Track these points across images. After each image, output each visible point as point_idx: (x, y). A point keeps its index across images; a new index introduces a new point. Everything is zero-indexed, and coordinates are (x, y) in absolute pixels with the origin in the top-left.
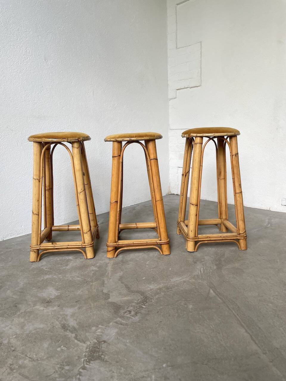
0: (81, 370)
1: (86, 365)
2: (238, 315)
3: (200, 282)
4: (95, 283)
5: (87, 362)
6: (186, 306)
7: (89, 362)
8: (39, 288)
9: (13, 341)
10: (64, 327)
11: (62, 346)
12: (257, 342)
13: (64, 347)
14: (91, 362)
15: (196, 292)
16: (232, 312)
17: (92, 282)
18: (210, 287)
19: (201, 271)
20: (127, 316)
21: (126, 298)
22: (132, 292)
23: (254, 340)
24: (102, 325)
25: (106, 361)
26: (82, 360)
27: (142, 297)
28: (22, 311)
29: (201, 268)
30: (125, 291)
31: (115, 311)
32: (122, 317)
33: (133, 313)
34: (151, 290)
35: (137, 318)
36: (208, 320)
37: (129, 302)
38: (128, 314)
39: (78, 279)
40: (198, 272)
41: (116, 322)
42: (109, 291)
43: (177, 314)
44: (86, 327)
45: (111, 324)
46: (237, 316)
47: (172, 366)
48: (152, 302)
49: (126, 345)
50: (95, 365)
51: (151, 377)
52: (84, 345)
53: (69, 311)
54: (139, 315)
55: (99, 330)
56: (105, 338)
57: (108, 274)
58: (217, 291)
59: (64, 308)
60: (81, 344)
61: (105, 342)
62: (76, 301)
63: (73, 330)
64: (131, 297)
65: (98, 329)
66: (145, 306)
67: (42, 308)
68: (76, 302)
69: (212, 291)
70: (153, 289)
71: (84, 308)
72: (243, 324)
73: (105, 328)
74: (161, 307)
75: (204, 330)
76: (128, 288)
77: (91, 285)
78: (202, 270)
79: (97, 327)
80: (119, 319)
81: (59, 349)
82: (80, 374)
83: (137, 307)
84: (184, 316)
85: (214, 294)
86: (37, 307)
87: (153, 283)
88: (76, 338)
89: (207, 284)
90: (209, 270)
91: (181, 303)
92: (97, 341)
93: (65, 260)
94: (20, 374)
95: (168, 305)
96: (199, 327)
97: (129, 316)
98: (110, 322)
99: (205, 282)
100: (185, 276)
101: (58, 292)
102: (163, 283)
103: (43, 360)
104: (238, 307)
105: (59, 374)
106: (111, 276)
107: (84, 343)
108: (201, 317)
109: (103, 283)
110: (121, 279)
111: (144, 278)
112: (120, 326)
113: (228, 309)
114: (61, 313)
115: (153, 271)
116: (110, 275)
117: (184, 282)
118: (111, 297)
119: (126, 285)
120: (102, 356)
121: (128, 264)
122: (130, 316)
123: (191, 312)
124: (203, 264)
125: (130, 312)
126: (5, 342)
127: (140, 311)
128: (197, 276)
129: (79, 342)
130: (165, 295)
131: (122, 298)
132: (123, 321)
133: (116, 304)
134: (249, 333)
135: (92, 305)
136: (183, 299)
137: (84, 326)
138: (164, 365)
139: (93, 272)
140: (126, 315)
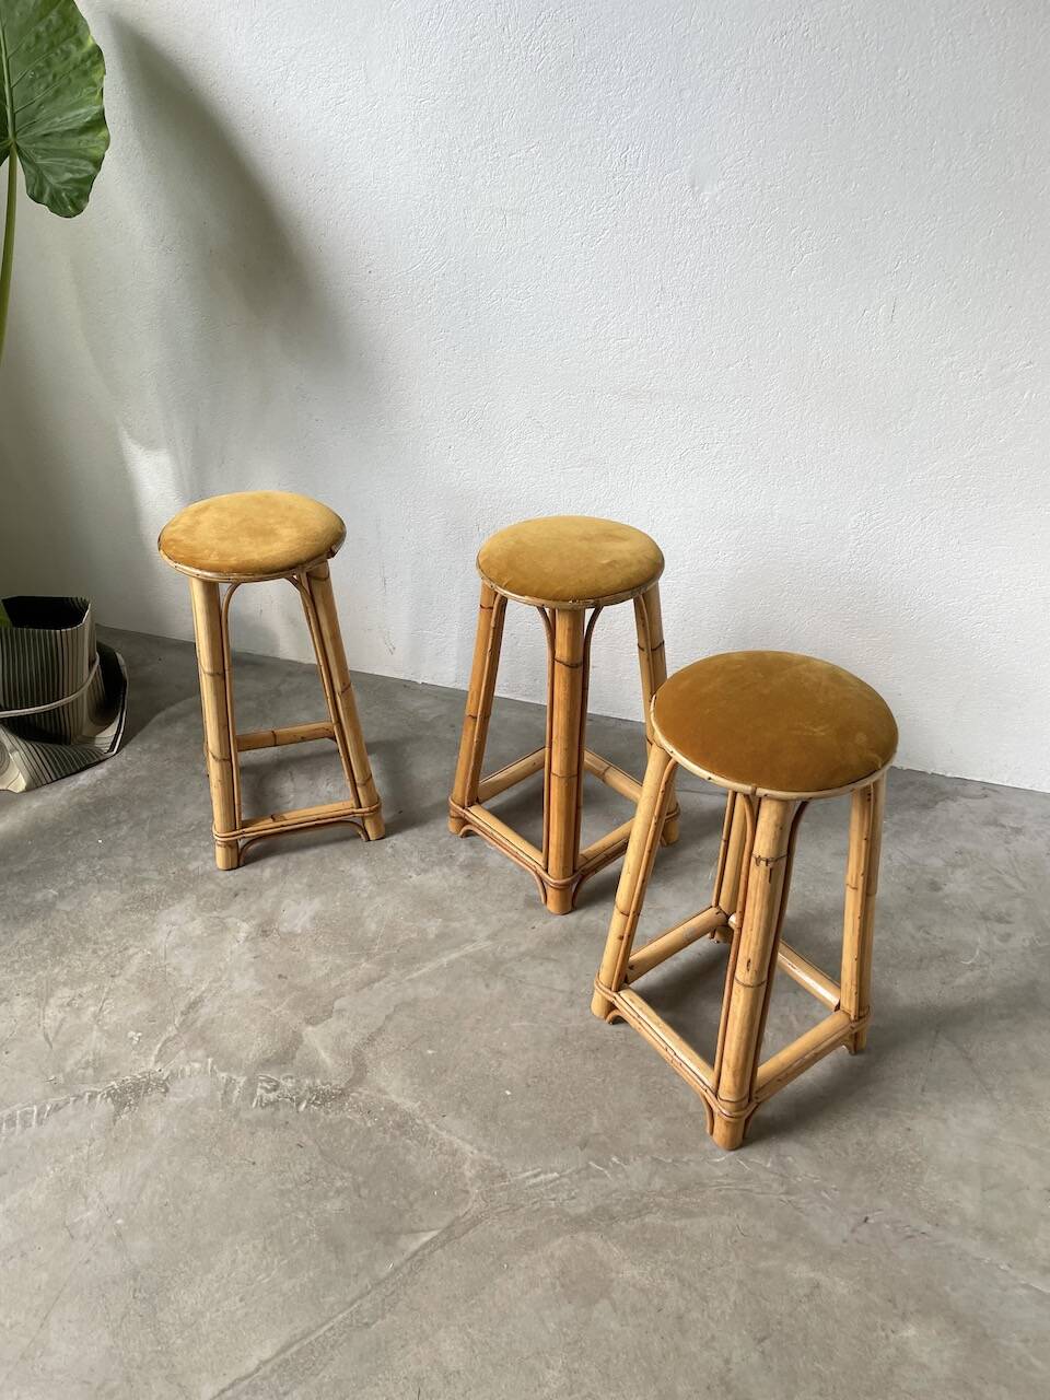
0: (87, 1094)
1: (99, 1096)
2: (332, 1328)
3: (467, 1192)
4: (368, 966)
5: (108, 1093)
6: (331, 1194)
7: (109, 1094)
8: (310, 886)
9: (138, 959)
10: (193, 1006)
11: (140, 1034)
12: (229, 1393)
13: (139, 1037)
14: (109, 1099)
15: (405, 1197)
16: (341, 1312)
17: (369, 957)
18: (448, 1227)
19: (536, 1176)
20: (259, 1090)
21: (324, 1055)
22: (354, 1058)
23: (232, 1385)
24: (213, 1063)
25: (115, 1121)
26: (113, 1083)
27: (343, 1086)
28: (224, 914)
29: (552, 1171)
30: (352, 1040)
31: (268, 1060)
32: (252, 1083)
33: (272, 1096)
34: (379, 1091)
35: (254, 1111)
36: (286, 1261)
37: (313, 1070)
38: (266, 1088)
39: (373, 927)
40: (525, 1171)
41: (230, 1080)
42: (340, 1011)
43: (290, 1186)
44: (203, 1038)
45: (224, 1075)
46: (326, 1328)
47: (120, 1235)
48: (328, 1113)
49: (162, 1132)
50: (104, 1107)
51: (87, 1210)
52: (152, 1064)
53: (245, 983)
54: (270, 1110)
55: (197, 1065)
56: (175, 1087)
57: (418, 969)
58: (432, 1252)
59: (252, 970)
60: (153, 1058)
61: (167, 1090)
62: (284, 975)
63: (185, 1026)
64: (336, 1062)
65: (201, 1062)
66: (306, 1107)
67: (242, 935)
68: (280, 976)
69: (426, 1238)
70: (386, 1093)
71: (262, 1002)
72: (295, 1348)
73: (206, 1072)
74: (311, 1143)
75: (244, 1263)
76: (371, 1040)
77: (353, 966)
78: (542, 1177)
79: (208, 1057)
80: (242, 1080)
81: (132, 1033)
82: (79, 1097)
83: (298, 1093)
84: (289, 1205)
85: (414, 1246)
86: (245, 927)
87: (413, 1084)
88: (165, 1042)
89: (461, 1215)
90: (553, 1196)
91: (342, 1178)
92: (164, 1078)
93: (449, 851)
94: (63, 1019)
95: (322, 1152)
96: (254, 1247)
97: (259, 1091)
98: (224, 1071)
99: (473, 1206)
100: (485, 1145)
101: (308, 926)
102: (424, 1104)
103: (101, 1029)
104: (367, 1325)
105: (72, 1071)
106: (410, 980)
107: (156, 1062)
108: (295, 1242)
109: (370, 982)
110: (410, 1005)
111: (430, 1052)
112: (219, 1095)
113: (349, 1299)
114: (236, 975)
115: (478, 1054)
116: (415, 975)
117: (454, 1153)
118: (320, 1026)
119: (380, 1030)
120: (127, 1108)
121: (487, 986)
122: (261, 1097)
123: (309, 1213)
124: (589, 1166)
125: (275, 1089)
126: (131, 951)
127: (281, 1106)
128: (503, 1176)
129: (156, 1052)
130: (369, 1128)
131: (326, 1048)
132: (236, 1093)
133: (297, 1049)
134: (257, 1370)
135: (278, 1009)
136: (361, 1179)
137: (201, 1037)
138: (119, 1221)
139: (414, 936)
140: (262, 1087)
